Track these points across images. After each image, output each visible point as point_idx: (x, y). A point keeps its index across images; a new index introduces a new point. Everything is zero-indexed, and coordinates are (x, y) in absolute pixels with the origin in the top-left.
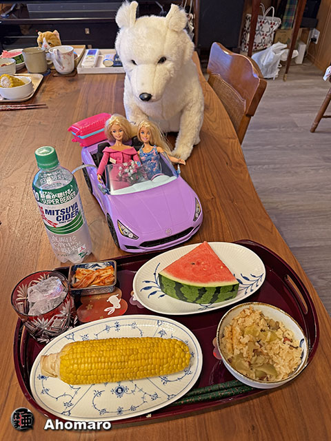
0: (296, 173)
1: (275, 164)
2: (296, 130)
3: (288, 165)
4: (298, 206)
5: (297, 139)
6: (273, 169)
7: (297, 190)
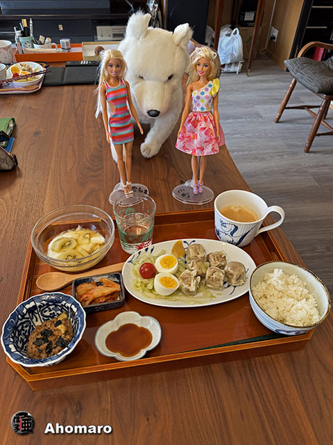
0: (263, 159)
1: (244, 151)
2: (260, 120)
3: (255, 152)
4: (266, 188)
5: (262, 128)
6: (243, 155)
7: (265, 173)
